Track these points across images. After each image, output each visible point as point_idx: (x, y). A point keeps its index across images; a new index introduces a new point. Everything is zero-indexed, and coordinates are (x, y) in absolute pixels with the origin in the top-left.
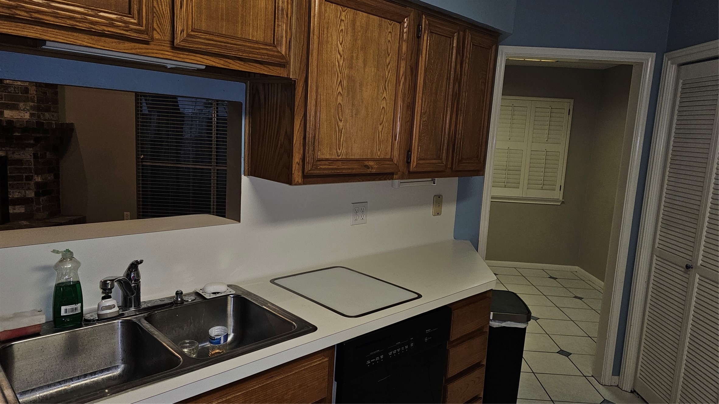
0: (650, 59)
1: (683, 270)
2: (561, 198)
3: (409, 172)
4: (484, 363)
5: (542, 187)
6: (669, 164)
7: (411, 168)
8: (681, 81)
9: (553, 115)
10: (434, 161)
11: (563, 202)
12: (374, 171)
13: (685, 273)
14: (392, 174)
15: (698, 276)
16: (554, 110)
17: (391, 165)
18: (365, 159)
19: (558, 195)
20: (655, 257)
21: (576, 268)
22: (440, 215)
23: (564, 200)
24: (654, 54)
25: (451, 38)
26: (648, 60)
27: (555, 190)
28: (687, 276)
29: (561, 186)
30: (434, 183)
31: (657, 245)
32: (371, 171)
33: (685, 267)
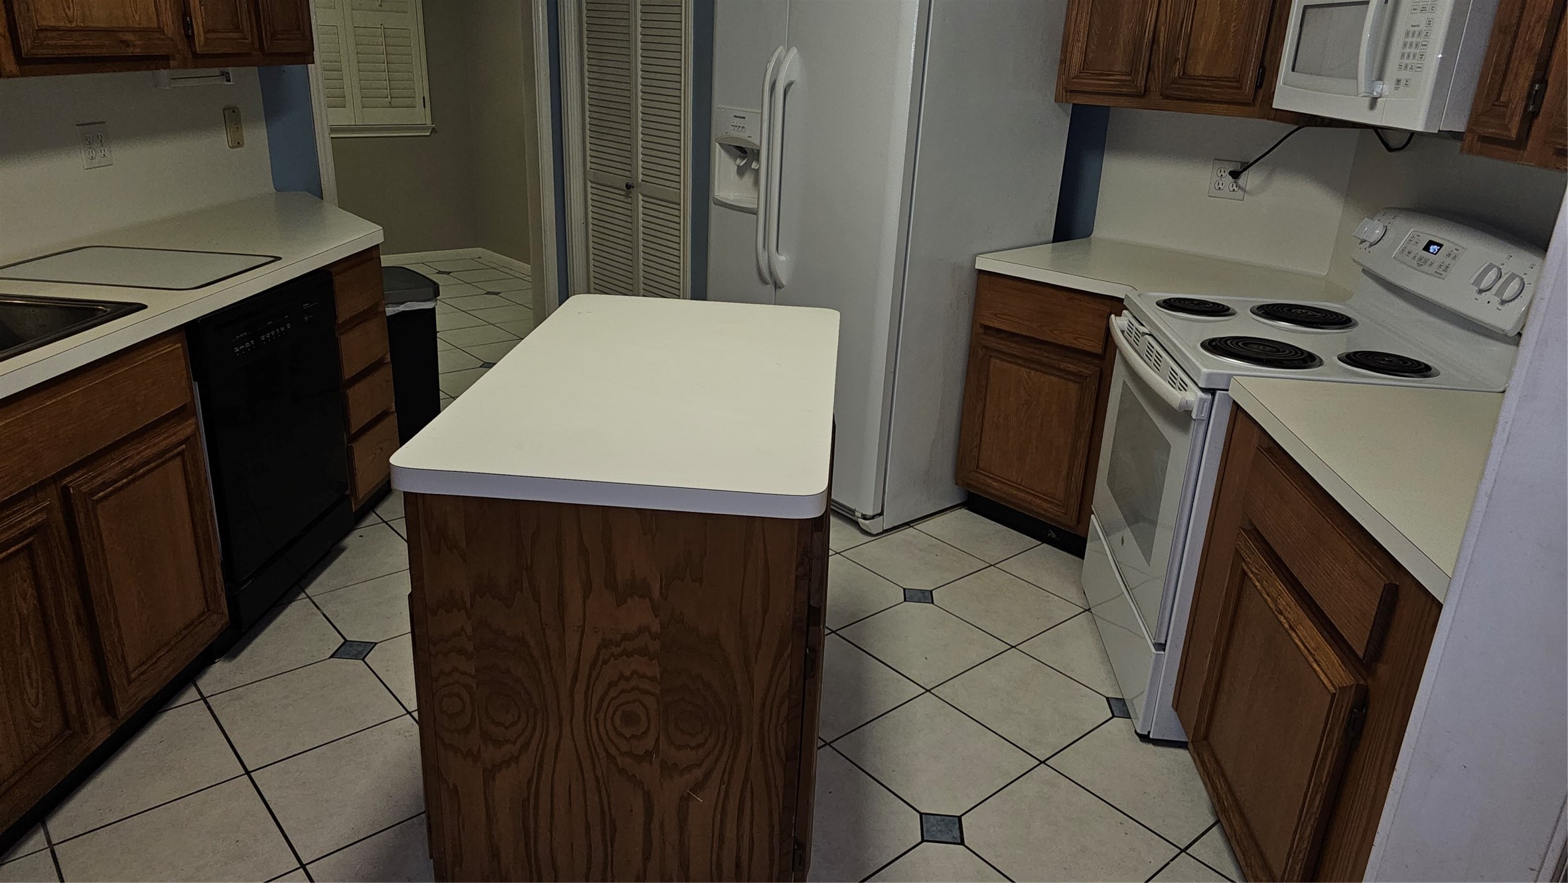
1: (623, 193)
2: (429, 122)
3: (195, 55)
4: (389, 358)
5: (390, 103)
7: (197, 48)
10: (232, 35)
11: (433, 130)
12: (138, 51)
13: (627, 196)
14: (166, 58)
15: (641, 197)
17: (162, 40)
18: (116, 29)
19: (422, 116)
20: (589, 184)
21: (480, 251)
22: (242, 146)
23: (433, 125)
27: (415, 108)
28: (629, 200)
29: (424, 98)
30: (229, 81)
31: (589, 165)
32: (132, 52)
33: (625, 188)
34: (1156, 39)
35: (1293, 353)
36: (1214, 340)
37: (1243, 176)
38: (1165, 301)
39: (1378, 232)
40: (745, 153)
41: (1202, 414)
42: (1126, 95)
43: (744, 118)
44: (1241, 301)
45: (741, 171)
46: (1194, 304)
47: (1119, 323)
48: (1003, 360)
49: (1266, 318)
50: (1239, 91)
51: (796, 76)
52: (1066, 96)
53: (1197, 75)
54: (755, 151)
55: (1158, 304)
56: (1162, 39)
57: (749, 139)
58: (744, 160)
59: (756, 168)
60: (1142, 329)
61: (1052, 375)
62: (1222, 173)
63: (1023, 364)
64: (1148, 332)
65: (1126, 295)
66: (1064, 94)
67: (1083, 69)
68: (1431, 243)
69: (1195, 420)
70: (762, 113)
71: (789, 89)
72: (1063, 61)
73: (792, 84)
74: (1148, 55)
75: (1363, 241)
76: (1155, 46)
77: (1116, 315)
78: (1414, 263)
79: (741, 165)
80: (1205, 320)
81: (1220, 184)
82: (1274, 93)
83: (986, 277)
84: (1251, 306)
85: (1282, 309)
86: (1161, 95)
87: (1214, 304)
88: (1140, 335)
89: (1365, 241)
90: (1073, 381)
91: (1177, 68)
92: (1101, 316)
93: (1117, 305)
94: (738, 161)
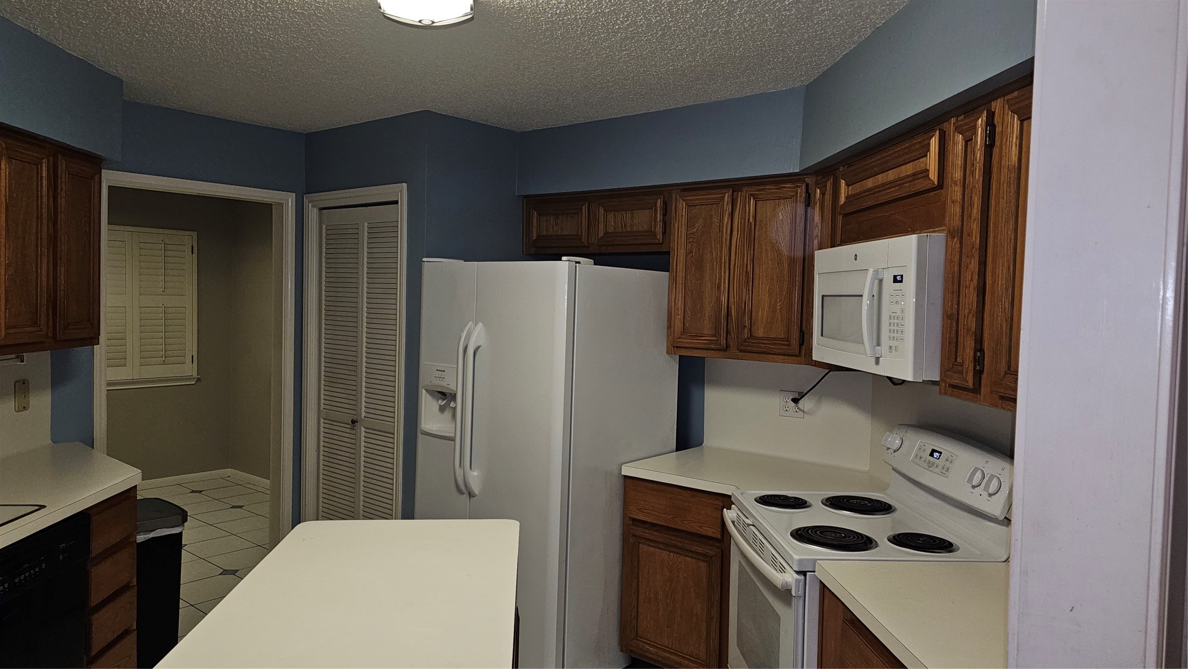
0: (290, 199)
1: (349, 426)
2: (195, 374)
4: (135, 582)
5: (164, 361)
6: (324, 316)
8: (324, 226)
9: (169, 253)
11: (199, 380)
13: (352, 429)
15: (363, 429)
16: (169, 247)
19: (190, 369)
20: (322, 420)
21: (229, 471)
22: (27, 410)
23: (199, 376)
24: (294, 195)
25: (37, 165)
26: (288, 200)
27: (185, 364)
28: (353, 432)
29: (192, 356)
30: (22, 361)
31: (322, 406)
33: (351, 423)
34: (729, 314)
35: (856, 538)
36: (799, 529)
37: (801, 402)
38: (760, 498)
39: (898, 442)
40: (445, 396)
41: (799, 591)
42: (713, 350)
43: (444, 371)
44: (814, 495)
45: (442, 409)
46: (781, 499)
47: (730, 515)
48: (649, 545)
49: (834, 508)
50: (789, 347)
51: (481, 342)
52: (674, 350)
53: (759, 336)
54: (453, 395)
55: (756, 500)
56: (733, 313)
57: (448, 386)
58: (445, 400)
59: (454, 407)
60: (747, 521)
61: (686, 556)
62: (787, 400)
63: (664, 548)
64: (752, 524)
65: (732, 493)
66: (672, 349)
67: (683, 332)
68: (933, 451)
69: (794, 597)
70: (457, 368)
71: (477, 351)
72: (669, 327)
73: (480, 347)
74: (725, 323)
75: (888, 449)
76: (729, 318)
77: (727, 509)
78: (926, 465)
79: (442, 404)
80: (790, 512)
81: (787, 407)
82: (812, 348)
83: (631, 481)
84: (822, 498)
85: (843, 500)
86: (738, 350)
87: (795, 498)
88: (746, 525)
89: (890, 448)
90: (702, 560)
91: (746, 332)
92: (716, 509)
93: (726, 501)
94: (440, 401)
